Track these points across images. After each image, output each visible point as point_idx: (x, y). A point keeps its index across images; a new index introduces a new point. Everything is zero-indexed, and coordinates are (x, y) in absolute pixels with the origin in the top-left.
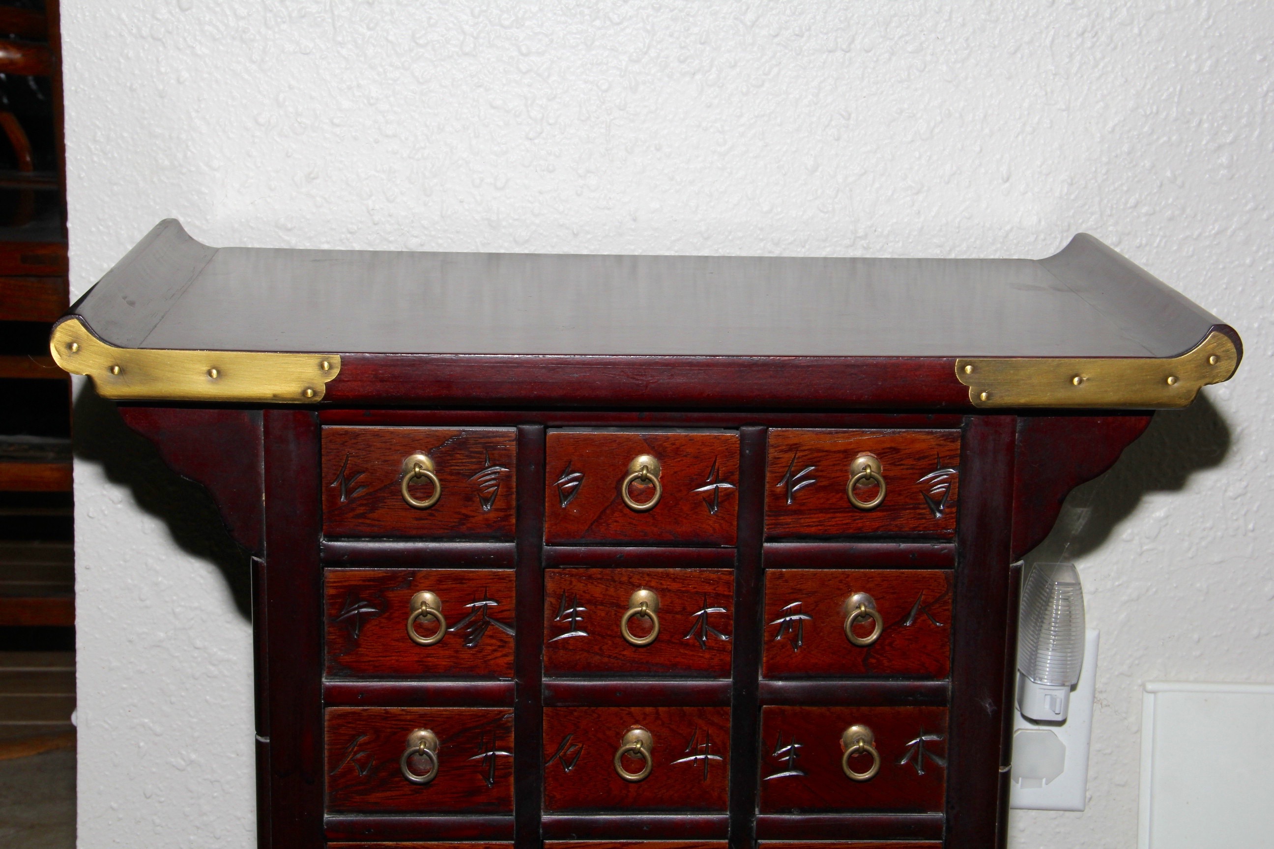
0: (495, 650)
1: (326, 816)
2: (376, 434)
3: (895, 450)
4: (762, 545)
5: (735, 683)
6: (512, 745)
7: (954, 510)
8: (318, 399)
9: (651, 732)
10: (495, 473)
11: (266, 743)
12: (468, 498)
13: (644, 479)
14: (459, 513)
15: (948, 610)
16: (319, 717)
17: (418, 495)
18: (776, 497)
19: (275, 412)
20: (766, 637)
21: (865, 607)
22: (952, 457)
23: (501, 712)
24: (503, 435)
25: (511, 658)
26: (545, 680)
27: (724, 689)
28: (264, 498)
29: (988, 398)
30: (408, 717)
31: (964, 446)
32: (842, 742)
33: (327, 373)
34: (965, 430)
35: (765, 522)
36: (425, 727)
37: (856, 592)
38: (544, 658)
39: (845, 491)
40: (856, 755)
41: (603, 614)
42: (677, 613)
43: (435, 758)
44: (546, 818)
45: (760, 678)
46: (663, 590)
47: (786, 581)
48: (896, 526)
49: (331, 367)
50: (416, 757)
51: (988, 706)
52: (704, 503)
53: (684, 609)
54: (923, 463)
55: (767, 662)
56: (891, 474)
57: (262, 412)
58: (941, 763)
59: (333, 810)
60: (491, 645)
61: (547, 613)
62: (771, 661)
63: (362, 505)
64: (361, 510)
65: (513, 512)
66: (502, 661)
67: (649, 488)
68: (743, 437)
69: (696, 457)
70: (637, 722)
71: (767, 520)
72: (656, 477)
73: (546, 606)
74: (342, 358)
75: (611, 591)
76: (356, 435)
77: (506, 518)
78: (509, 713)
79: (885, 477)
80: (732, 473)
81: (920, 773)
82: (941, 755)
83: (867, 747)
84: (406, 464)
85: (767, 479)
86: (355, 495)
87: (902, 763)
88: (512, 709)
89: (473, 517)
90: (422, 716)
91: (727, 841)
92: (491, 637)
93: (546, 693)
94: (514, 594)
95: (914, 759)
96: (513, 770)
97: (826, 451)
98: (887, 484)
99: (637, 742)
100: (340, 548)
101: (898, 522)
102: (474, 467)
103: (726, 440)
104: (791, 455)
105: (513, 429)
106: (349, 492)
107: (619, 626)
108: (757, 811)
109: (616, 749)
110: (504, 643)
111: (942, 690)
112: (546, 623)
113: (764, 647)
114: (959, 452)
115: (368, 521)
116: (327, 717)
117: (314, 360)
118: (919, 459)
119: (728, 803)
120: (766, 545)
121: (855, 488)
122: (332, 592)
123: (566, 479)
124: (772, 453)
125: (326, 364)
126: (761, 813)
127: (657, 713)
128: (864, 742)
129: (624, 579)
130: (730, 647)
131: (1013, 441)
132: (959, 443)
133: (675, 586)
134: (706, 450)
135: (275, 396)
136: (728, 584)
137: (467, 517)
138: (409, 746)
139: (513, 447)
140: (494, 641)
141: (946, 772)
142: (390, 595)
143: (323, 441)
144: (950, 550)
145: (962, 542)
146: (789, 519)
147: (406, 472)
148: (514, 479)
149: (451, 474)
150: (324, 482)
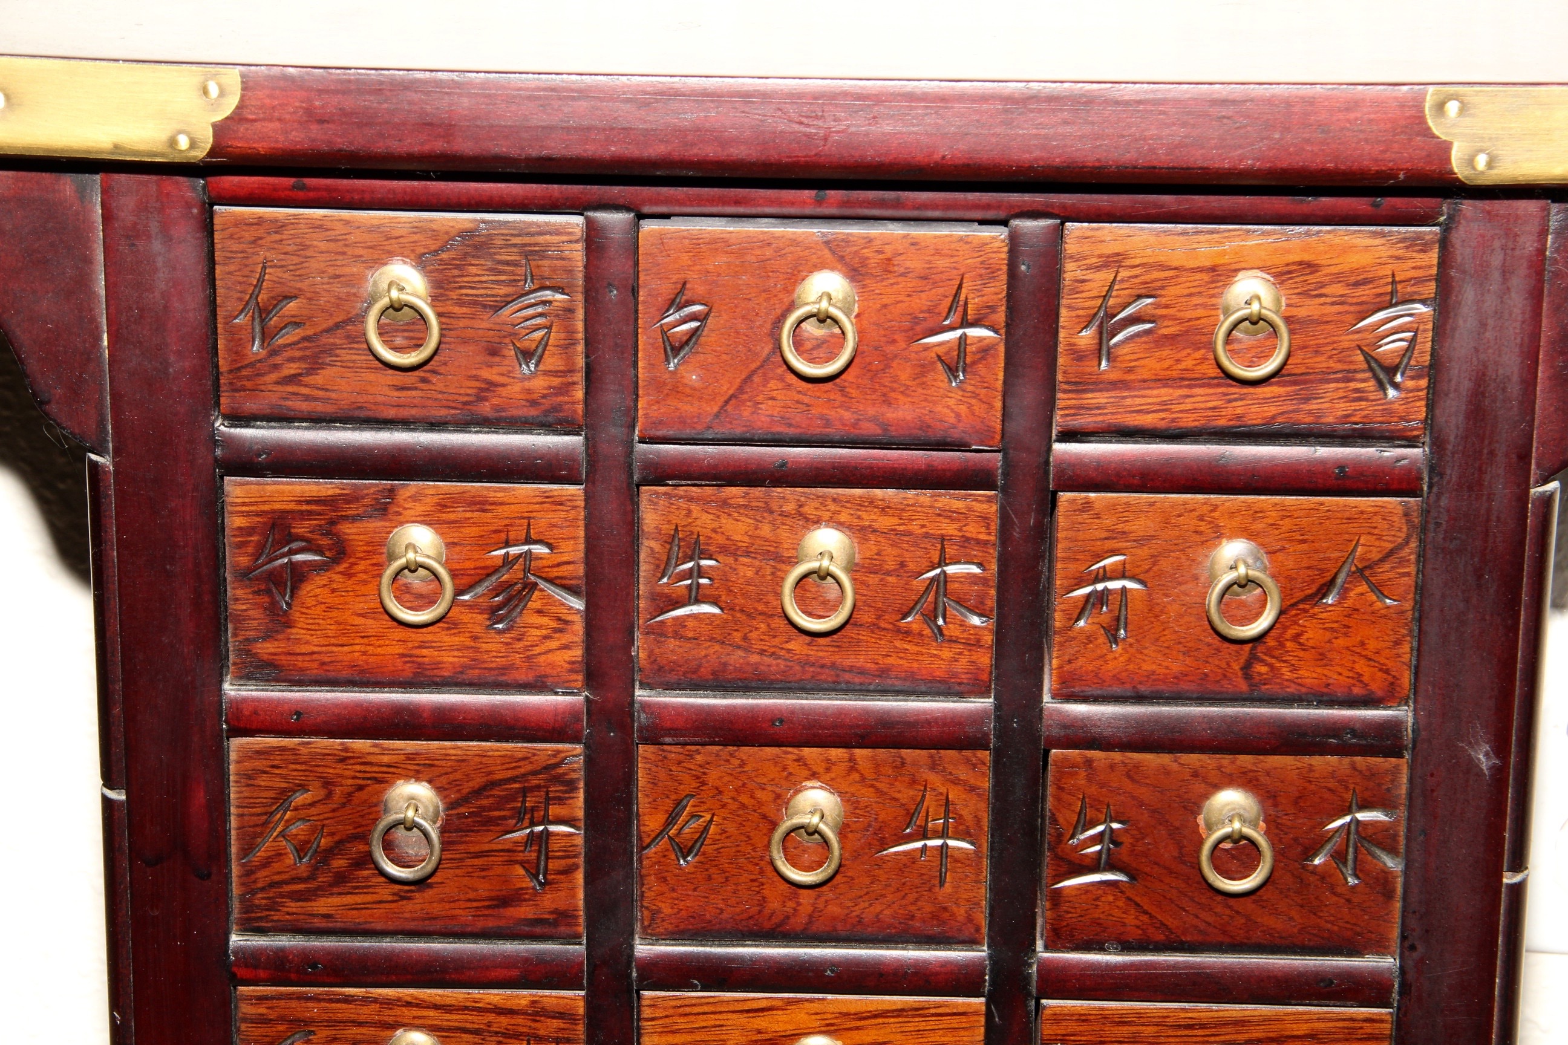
0: (546, 637)
1: (235, 940)
2: (318, 226)
3: (1310, 267)
4: (1049, 449)
5: (998, 707)
6: (581, 814)
7: (1424, 383)
8: (200, 154)
9: (841, 794)
10: (544, 303)
11: (120, 802)
12: (494, 351)
13: (823, 318)
14: (476, 378)
15: (1408, 574)
16: (220, 756)
17: (399, 341)
18: (1079, 356)
19: (123, 179)
20: (1058, 620)
21: (1247, 566)
22: (1419, 281)
23: (559, 752)
24: (557, 231)
25: (578, 653)
26: (640, 694)
27: (976, 718)
28: (106, 343)
29: (1490, 165)
30: (386, 759)
31: (1444, 262)
32: (1201, 820)
33: (215, 106)
34: (1447, 229)
35: (1059, 404)
36: (417, 776)
37: (1233, 535)
38: (640, 649)
39: (1211, 346)
40: (1227, 845)
41: (750, 574)
42: (888, 573)
43: (434, 835)
44: (643, 949)
45: (1046, 698)
46: (862, 529)
47: (1098, 516)
48: (1310, 412)
49: (222, 93)
50: (400, 833)
51: (1483, 758)
52: (939, 365)
53: (902, 565)
54: (1365, 293)
55: (1060, 667)
56: (1302, 312)
57: (98, 178)
58: (1393, 864)
59: (250, 927)
60: (539, 627)
61: (644, 568)
62: (1067, 668)
63: (292, 360)
64: (291, 369)
65: (579, 377)
66: (562, 658)
67: (833, 335)
68: (1014, 240)
69: (925, 278)
70: (814, 776)
71: (1063, 399)
72: (848, 315)
73: (643, 555)
74: (243, 76)
75: (766, 530)
76: (279, 226)
77: (565, 389)
78: (574, 753)
79: (1288, 320)
80: (992, 309)
81: (1352, 881)
82: (1392, 851)
83: (1248, 831)
84: (375, 283)
85: (1062, 321)
86: (280, 341)
87: (1317, 862)
88: (579, 748)
89: (503, 385)
90: (410, 757)
91: (982, 1000)
92: (539, 612)
93: (642, 718)
94: (581, 533)
95: (1339, 856)
96: (581, 861)
97: (1176, 269)
98: (1291, 332)
99: (812, 813)
100: (254, 441)
101: (1313, 406)
102: (503, 290)
103: (983, 244)
104: (1107, 275)
105: (578, 220)
106: (267, 336)
107: (778, 595)
108: (1040, 945)
109: (774, 825)
110: (563, 625)
111: (1392, 728)
112: (643, 589)
113: (1057, 639)
114: (1434, 271)
115: (305, 391)
116: (233, 756)
117: (191, 77)
118: (1357, 284)
119: (985, 930)
120: (1058, 447)
121: (1228, 338)
122: (239, 522)
123: (677, 316)
124: (1071, 271)
125: (214, 90)
126: (1047, 948)
127: (852, 759)
128: (1243, 820)
129: (790, 507)
130: (988, 639)
131: (1541, 251)
132: (1434, 256)
133: (885, 522)
134: (942, 263)
135: (116, 146)
136: (984, 518)
137: (491, 385)
138: (386, 810)
139: (577, 254)
140: (544, 620)
141: (1400, 881)
142: (348, 529)
143: (217, 236)
144: (1414, 461)
145: (1438, 445)
146: (1100, 398)
147: (373, 299)
148: (580, 314)
149: (460, 303)
150: (221, 313)
